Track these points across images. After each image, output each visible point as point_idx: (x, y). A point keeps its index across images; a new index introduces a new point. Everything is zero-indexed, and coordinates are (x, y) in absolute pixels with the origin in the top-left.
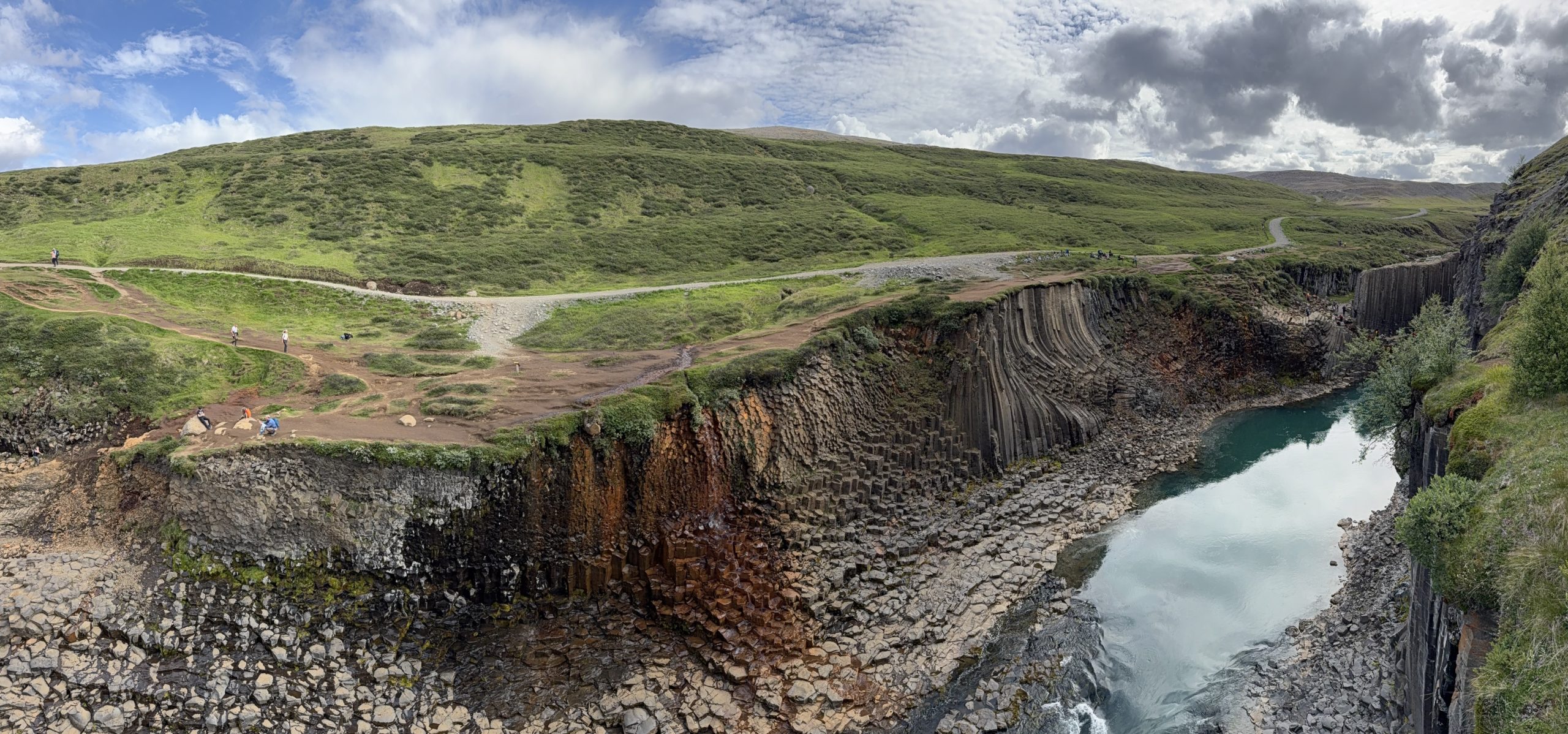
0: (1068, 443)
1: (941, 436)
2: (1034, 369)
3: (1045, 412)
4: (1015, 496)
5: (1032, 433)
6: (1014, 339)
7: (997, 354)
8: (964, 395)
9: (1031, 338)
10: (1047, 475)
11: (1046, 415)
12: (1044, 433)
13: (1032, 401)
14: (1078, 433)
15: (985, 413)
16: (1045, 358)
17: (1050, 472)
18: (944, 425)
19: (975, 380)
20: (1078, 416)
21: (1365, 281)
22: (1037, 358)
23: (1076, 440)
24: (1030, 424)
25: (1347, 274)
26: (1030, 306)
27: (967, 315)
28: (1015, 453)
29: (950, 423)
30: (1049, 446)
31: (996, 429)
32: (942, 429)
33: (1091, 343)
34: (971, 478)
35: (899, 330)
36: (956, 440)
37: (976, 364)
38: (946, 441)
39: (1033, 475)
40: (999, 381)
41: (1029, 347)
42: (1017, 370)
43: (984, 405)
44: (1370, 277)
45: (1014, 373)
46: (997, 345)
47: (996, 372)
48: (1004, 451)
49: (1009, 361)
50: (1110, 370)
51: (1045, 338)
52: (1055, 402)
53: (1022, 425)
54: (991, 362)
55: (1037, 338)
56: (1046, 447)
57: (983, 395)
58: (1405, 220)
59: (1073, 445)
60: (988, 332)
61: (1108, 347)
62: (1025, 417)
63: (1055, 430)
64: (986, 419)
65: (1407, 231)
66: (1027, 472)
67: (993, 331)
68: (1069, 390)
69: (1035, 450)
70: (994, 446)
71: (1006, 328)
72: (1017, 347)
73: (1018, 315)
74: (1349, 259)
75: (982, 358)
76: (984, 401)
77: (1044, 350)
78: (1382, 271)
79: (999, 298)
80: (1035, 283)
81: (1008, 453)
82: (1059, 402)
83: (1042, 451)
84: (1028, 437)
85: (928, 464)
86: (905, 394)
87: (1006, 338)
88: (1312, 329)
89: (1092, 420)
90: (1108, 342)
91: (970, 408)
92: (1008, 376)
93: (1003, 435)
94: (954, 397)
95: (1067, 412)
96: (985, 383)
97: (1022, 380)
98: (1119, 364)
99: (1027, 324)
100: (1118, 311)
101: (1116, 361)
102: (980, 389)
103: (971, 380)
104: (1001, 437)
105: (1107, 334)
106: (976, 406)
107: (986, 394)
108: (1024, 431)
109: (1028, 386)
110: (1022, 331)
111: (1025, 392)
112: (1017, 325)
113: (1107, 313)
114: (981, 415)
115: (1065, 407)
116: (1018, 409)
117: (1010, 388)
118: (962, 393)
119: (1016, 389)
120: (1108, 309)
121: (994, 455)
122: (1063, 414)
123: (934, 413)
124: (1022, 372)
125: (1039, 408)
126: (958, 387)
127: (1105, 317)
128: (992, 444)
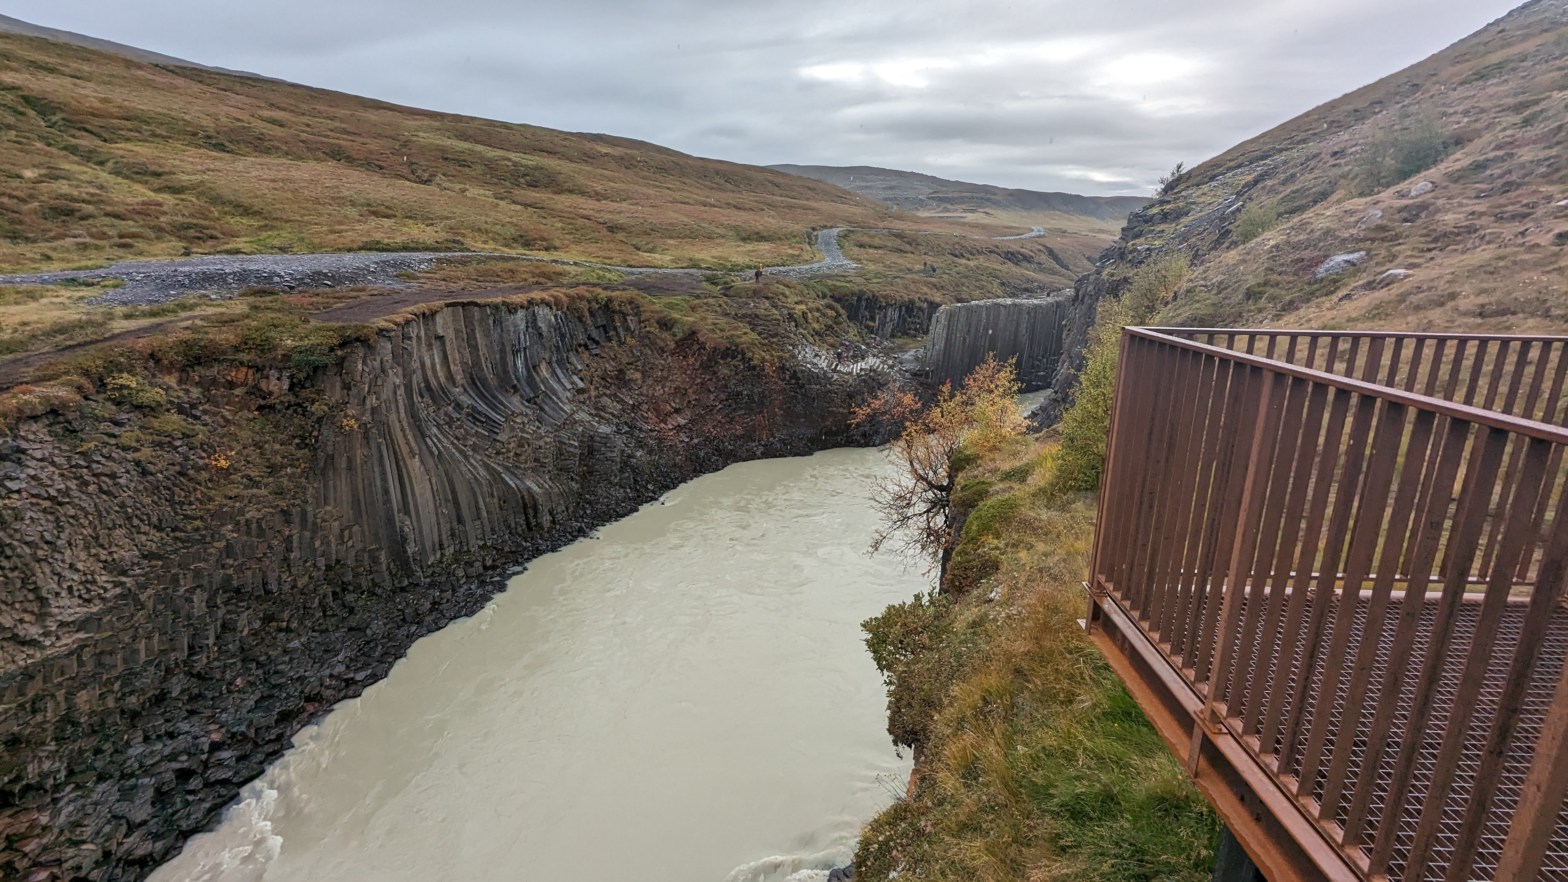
2: (465, 424)
3: (485, 484)
5: (466, 515)
6: (432, 380)
7: (403, 403)
8: (349, 468)
9: (460, 378)
11: (487, 488)
12: (485, 514)
13: (464, 469)
14: (536, 510)
15: (386, 492)
19: (367, 445)
20: (535, 488)
21: (943, 320)
22: (471, 407)
23: (533, 522)
24: (463, 501)
25: (921, 309)
26: (457, 331)
29: (327, 514)
31: (407, 513)
32: (315, 524)
35: (210, 374)
36: (339, 538)
37: (366, 419)
38: (321, 542)
40: (408, 443)
41: (457, 391)
42: (438, 426)
43: (384, 480)
44: (951, 315)
45: (433, 430)
46: (401, 392)
47: (402, 431)
48: (423, 545)
49: (423, 413)
50: (584, 423)
52: (500, 469)
53: (450, 505)
54: (392, 416)
57: (382, 466)
58: (1009, 242)
59: (528, 529)
60: (383, 370)
61: (580, 391)
62: (454, 492)
63: (500, 508)
64: (387, 501)
65: (1011, 257)
66: (460, 572)
67: (392, 368)
69: (471, 539)
70: (405, 539)
72: (437, 392)
73: (436, 344)
74: (925, 289)
75: (375, 411)
76: (383, 473)
77: (482, 396)
78: (968, 309)
79: (402, 321)
80: (464, 299)
81: (428, 546)
82: (507, 469)
84: (460, 520)
86: (236, 477)
87: (417, 379)
88: (865, 381)
89: (556, 492)
90: (581, 385)
91: (360, 487)
92: (423, 436)
93: (419, 521)
94: (331, 474)
95: (518, 482)
96: (384, 448)
97: (448, 438)
98: (596, 415)
99: (455, 359)
100: (597, 343)
101: (593, 412)
102: (376, 456)
103: (358, 446)
104: (415, 524)
105: (581, 374)
106: (370, 484)
107: (387, 463)
108: (454, 513)
109: (457, 448)
110: (445, 369)
111: (452, 456)
112: (437, 360)
113: (580, 346)
114: (380, 496)
115: (515, 475)
116: (442, 481)
117: (427, 453)
118: (344, 466)
119: (436, 453)
120: (582, 338)
121: (405, 552)
122: (514, 485)
123: (297, 502)
124: (446, 427)
125: (475, 478)
126: (336, 457)
127: (577, 351)
128: (402, 536)
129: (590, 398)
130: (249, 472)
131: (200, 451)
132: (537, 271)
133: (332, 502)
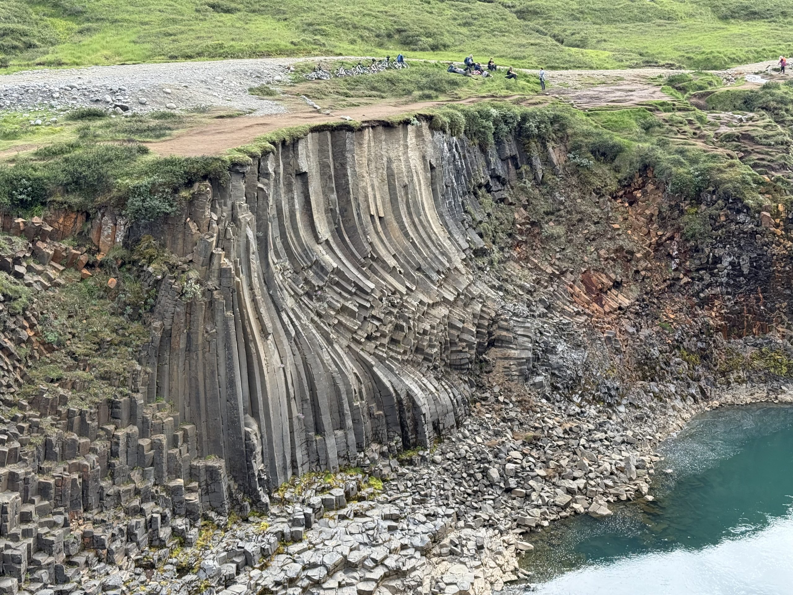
0: (397, 442)
1: (143, 434)
2: (330, 295)
3: (352, 379)
4: (294, 548)
5: (326, 420)
6: (290, 234)
7: (255, 264)
8: (188, 349)
9: (324, 232)
10: (354, 506)
11: (354, 385)
12: (349, 423)
13: (326, 357)
14: (417, 423)
15: (231, 383)
16: (353, 273)
17: (362, 499)
18: (148, 413)
19: (211, 317)
20: (416, 391)
22: (337, 271)
23: (411, 437)
24: (324, 402)
26: (323, 166)
27: (189, 184)
28: (294, 461)
29: (159, 408)
30: (360, 448)
31: (255, 414)
32: (145, 421)
33: (447, 244)
34: (206, 517)
35: (37, 220)
36: (174, 442)
37: (211, 284)
38: (153, 445)
39: (328, 505)
40: (259, 319)
41: (320, 249)
42: (296, 296)
43: (230, 368)
45: (290, 302)
46: (254, 246)
47: (254, 300)
48: (272, 460)
49: (278, 278)
50: (483, 299)
51: (352, 232)
52: (371, 360)
53: (308, 406)
54: (242, 279)
55: (337, 232)
56: (353, 449)
57: (228, 347)
59: (407, 446)
60: (234, 219)
61: (480, 253)
62: (312, 389)
63: (371, 415)
64: (233, 396)
66: (316, 500)
67: (245, 216)
68: (399, 336)
69: (332, 455)
70: (250, 449)
71: (272, 212)
72: (296, 250)
73: (296, 184)
75: (223, 272)
76: (229, 358)
77: (351, 256)
79: (258, 151)
80: (333, 120)
81: (278, 463)
82: (381, 360)
83: (346, 458)
84: (319, 429)
85: (118, 495)
86: (60, 355)
87: (273, 232)
89: (445, 398)
90: (480, 243)
91: (200, 376)
92: (279, 310)
93: (269, 426)
94: (167, 355)
95: (394, 379)
96: (232, 323)
97: (307, 314)
98: (500, 288)
99: (318, 206)
100: (503, 182)
101: (496, 283)
102: (222, 335)
103: (201, 319)
104: (264, 430)
105: (481, 229)
106: (213, 372)
107: (235, 345)
108: (311, 418)
109: (318, 327)
110: (306, 218)
111: (311, 339)
112: (297, 207)
113: (480, 186)
114: (223, 389)
115: (391, 370)
116: (299, 373)
117: (282, 332)
118: (182, 346)
119: (293, 334)
120: (483, 177)
121: (250, 467)
122: (388, 384)
123: (126, 390)
124: (305, 299)
125: (341, 372)
126: (174, 333)
127: (475, 194)
128: (247, 446)
129: (491, 263)
130: (74, 348)
131: (21, 318)
132: (424, 80)
133: (166, 393)
